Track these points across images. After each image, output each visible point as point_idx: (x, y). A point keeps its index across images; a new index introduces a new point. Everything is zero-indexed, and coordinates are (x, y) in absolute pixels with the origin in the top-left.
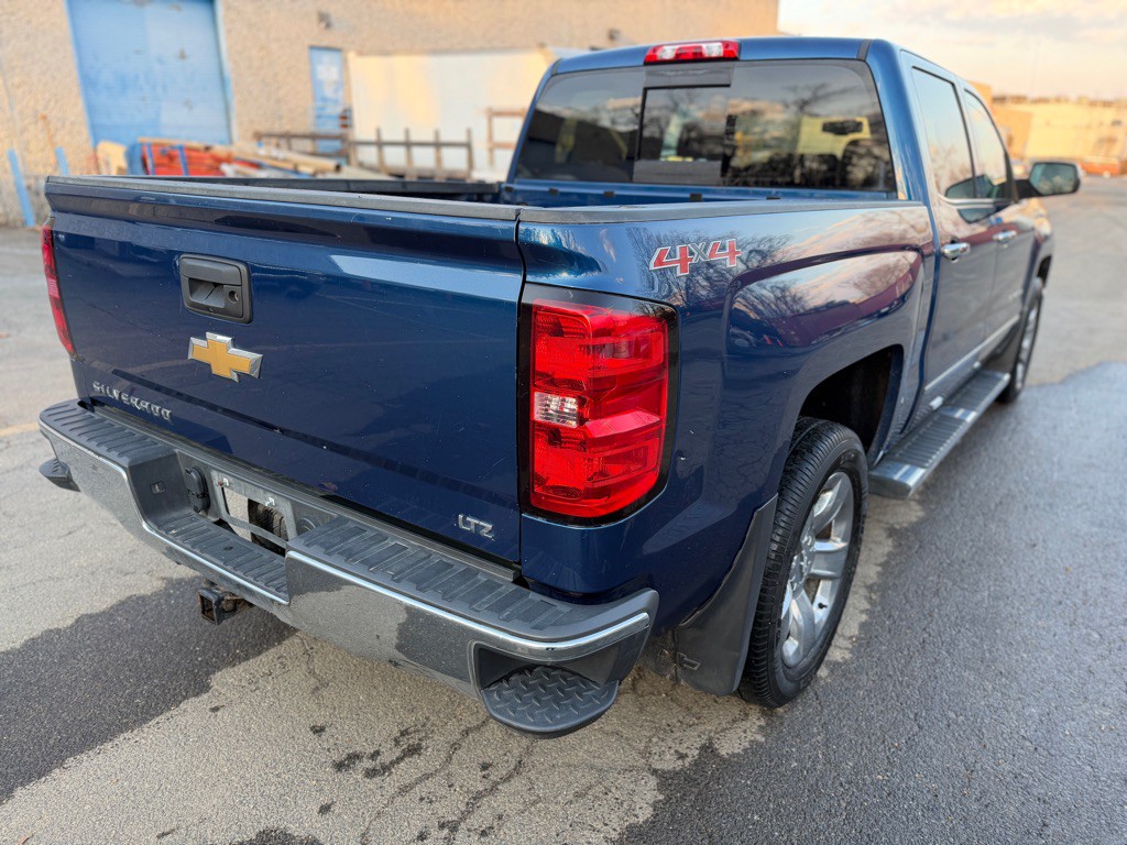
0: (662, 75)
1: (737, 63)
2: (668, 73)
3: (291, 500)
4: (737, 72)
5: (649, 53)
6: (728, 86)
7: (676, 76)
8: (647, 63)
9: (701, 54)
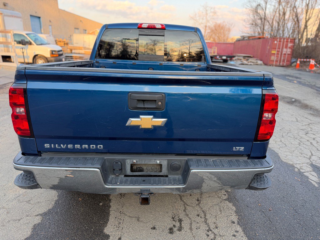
0: (144, 32)
1: (165, 30)
2: (146, 31)
3: (167, 159)
4: (166, 32)
5: (139, 25)
6: (164, 36)
7: (148, 32)
8: (138, 28)
9: (155, 27)
